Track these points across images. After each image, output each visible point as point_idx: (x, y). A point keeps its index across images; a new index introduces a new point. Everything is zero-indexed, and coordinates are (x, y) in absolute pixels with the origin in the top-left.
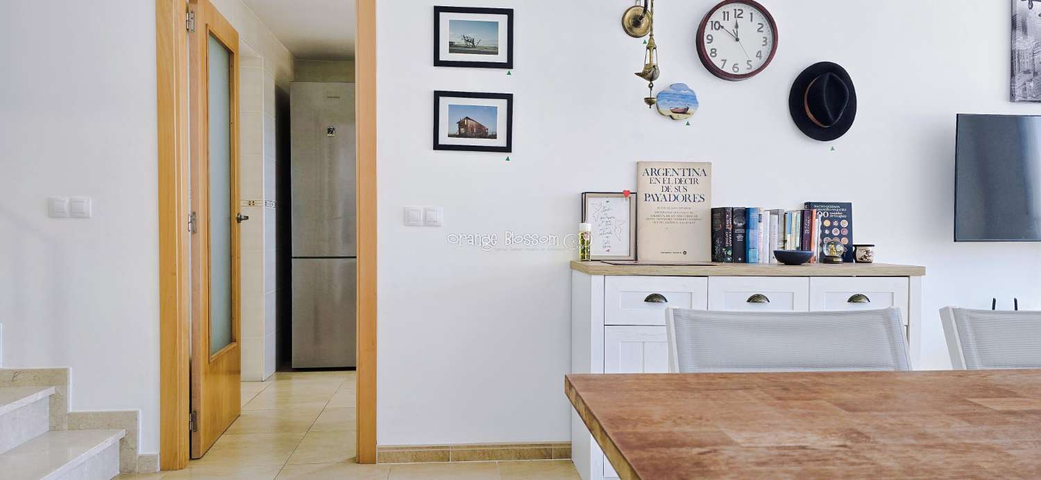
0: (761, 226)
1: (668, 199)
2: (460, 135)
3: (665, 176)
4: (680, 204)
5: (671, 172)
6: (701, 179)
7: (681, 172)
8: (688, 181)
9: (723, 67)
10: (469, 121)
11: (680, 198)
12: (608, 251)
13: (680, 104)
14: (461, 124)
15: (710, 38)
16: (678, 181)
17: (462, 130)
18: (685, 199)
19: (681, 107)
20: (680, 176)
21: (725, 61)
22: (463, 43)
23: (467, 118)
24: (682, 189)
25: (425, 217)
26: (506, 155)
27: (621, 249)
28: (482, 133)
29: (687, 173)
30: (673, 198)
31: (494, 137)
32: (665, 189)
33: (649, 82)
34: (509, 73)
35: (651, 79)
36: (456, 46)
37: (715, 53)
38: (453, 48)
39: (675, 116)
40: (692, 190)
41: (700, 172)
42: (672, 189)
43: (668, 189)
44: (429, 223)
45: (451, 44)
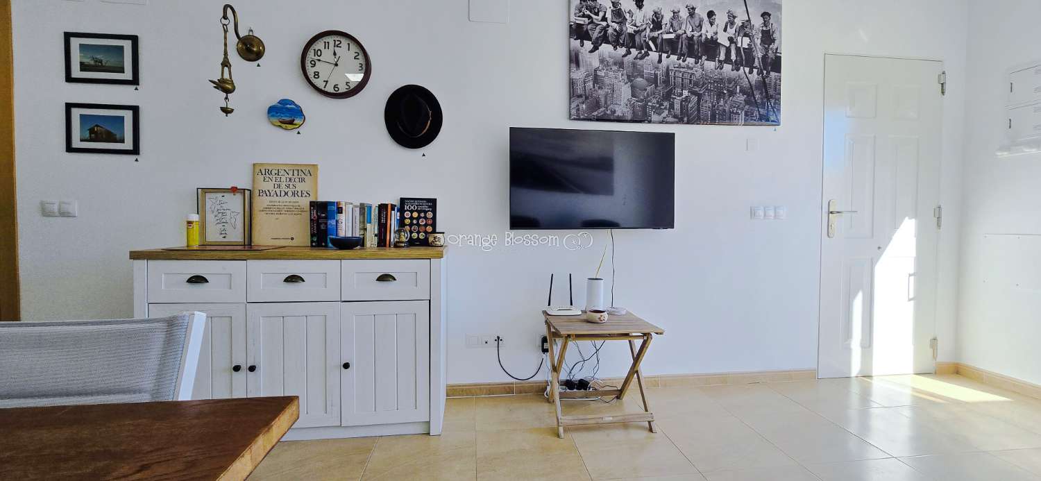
0: (342, 217)
1: (279, 194)
2: (91, 140)
3: (276, 176)
4: (290, 198)
5: (282, 172)
6: (307, 178)
7: (291, 173)
8: (297, 180)
9: (325, 87)
10: (98, 128)
11: (290, 194)
12: (224, 237)
13: (286, 116)
14: (92, 131)
15: (313, 63)
16: (288, 180)
17: (93, 135)
18: (294, 194)
19: (288, 119)
20: (290, 176)
21: (327, 82)
22: (92, 63)
23: (97, 126)
24: (291, 186)
25: (59, 210)
26: (134, 157)
27: (236, 236)
28: (110, 138)
29: (296, 172)
30: (283, 194)
31: (122, 141)
32: (276, 186)
33: (225, 94)
34: (136, 89)
35: (227, 91)
36: (86, 65)
37: (318, 75)
38: (84, 67)
39: (284, 126)
40: (300, 187)
41: (307, 172)
42: (283, 186)
43: (279, 186)
44: (64, 214)
45: (82, 64)
